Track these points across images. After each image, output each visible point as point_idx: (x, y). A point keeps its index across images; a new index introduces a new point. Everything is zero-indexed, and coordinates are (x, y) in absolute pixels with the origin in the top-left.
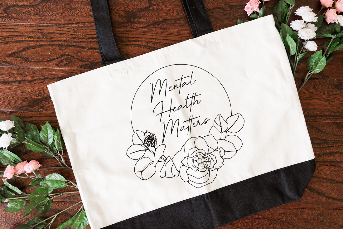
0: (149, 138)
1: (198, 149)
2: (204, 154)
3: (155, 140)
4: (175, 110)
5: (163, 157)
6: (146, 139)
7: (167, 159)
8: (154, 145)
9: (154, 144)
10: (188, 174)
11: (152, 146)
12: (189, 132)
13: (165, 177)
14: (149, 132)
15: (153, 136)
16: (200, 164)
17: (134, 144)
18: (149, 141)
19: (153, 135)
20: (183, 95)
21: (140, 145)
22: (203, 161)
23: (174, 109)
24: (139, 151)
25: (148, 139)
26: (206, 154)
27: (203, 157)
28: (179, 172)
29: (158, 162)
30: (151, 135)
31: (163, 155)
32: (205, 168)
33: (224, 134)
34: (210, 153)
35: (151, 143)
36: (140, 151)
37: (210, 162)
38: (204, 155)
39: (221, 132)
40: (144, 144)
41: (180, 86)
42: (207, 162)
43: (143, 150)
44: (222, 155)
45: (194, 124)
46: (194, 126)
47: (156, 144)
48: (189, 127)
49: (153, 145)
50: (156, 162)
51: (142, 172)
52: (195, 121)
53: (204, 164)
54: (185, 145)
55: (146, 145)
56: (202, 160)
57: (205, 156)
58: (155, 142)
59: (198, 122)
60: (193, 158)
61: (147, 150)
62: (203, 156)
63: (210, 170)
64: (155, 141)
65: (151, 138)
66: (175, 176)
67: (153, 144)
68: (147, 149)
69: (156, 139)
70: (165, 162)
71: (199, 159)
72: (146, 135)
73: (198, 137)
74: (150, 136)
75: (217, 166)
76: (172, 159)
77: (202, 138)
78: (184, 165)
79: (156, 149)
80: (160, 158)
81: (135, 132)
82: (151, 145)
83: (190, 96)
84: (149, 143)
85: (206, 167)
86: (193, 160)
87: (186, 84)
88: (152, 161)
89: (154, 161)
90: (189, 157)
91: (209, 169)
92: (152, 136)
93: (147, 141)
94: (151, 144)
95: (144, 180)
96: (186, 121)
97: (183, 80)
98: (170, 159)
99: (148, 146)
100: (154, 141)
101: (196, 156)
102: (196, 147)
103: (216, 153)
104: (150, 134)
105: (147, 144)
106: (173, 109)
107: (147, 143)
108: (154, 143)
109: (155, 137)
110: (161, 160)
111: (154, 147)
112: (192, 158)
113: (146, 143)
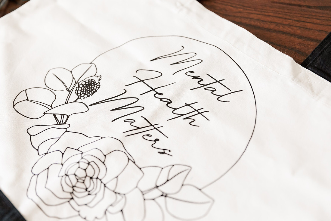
0: (89, 84)
1: (103, 162)
2: (100, 177)
3: (91, 93)
4: (157, 95)
5: (66, 117)
6: (87, 81)
7: (65, 123)
8: (81, 97)
9: (83, 95)
10: (48, 169)
11: (79, 95)
12: (129, 134)
13: (31, 136)
14: (99, 80)
15: (95, 88)
16: (76, 175)
17: (71, 72)
18: (84, 87)
19: (98, 87)
20: (190, 97)
21: (73, 78)
22: (84, 179)
23: (159, 94)
24: (62, 82)
25: (87, 84)
26: (101, 180)
27: (91, 178)
28: (47, 153)
29: (54, 115)
30: (97, 84)
31: (68, 116)
32: (71, 190)
33: (156, 193)
34: (105, 186)
35: (82, 90)
36: (64, 83)
37: (89, 194)
38: (97, 178)
39: (157, 187)
40: (76, 83)
41: (204, 85)
42: (86, 189)
43: (66, 86)
44: (110, 209)
45: (148, 135)
46: (145, 137)
47: (84, 98)
48: (138, 128)
49: (81, 94)
50: (53, 111)
51: (27, 100)
52: (155, 134)
53: (79, 185)
54: (102, 138)
55: (77, 85)
56: (85, 177)
57: (95, 180)
58: (87, 95)
59: (157, 140)
60: (83, 160)
61: (68, 90)
62: (95, 176)
63: (72, 201)
64: (89, 95)
65: (92, 87)
66: (38, 150)
67: (83, 93)
68: (70, 90)
69: (93, 94)
70: (58, 124)
71: (85, 170)
72: (93, 78)
73: (126, 152)
74: (94, 83)
75: (84, 211)
76: (66, 131)
77: (129, 159)
78: (63, 154)
79: (75, 101)
80: (62, 115)
81: (91, 64)
82: (79, 92)
83: (196, 107)
84: (81, 88)
85: (74, 190)
86: (79, 162)
87: (213, 91)
88: (51, 106)
89: (52, 108)
90: (82, 154)
91: (72, 198)
92: (96, 86)
93: (84, 83)
94: (81, 92)
95: (14, 106)
96: (146, 119)
97: (216, 86)
98: (66, 129)
99: (75, 89)
100: (88, 93)
101: (89, 164)
102: (105, 156)
103: (110, 197)
104: (97, 82)
105: (79, 87)
106: (157, 93)
107: (81, 86)
108: (85, 94)
109: (96, 91)
110: (59, 117)
111: (78, 98)
112: (82, 158)
113: (79, 85)
